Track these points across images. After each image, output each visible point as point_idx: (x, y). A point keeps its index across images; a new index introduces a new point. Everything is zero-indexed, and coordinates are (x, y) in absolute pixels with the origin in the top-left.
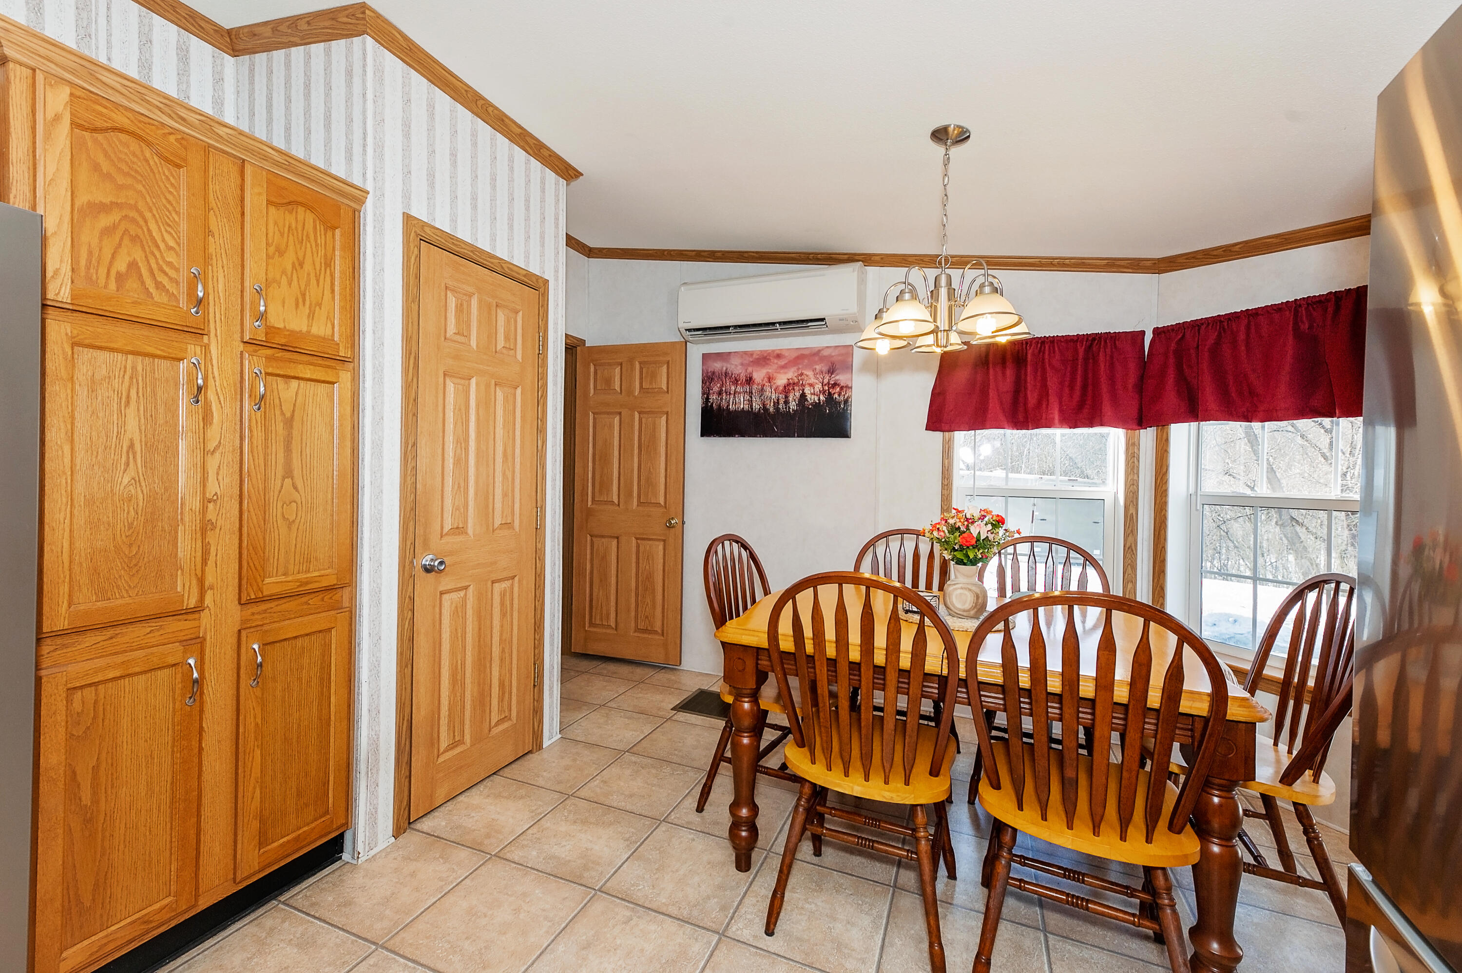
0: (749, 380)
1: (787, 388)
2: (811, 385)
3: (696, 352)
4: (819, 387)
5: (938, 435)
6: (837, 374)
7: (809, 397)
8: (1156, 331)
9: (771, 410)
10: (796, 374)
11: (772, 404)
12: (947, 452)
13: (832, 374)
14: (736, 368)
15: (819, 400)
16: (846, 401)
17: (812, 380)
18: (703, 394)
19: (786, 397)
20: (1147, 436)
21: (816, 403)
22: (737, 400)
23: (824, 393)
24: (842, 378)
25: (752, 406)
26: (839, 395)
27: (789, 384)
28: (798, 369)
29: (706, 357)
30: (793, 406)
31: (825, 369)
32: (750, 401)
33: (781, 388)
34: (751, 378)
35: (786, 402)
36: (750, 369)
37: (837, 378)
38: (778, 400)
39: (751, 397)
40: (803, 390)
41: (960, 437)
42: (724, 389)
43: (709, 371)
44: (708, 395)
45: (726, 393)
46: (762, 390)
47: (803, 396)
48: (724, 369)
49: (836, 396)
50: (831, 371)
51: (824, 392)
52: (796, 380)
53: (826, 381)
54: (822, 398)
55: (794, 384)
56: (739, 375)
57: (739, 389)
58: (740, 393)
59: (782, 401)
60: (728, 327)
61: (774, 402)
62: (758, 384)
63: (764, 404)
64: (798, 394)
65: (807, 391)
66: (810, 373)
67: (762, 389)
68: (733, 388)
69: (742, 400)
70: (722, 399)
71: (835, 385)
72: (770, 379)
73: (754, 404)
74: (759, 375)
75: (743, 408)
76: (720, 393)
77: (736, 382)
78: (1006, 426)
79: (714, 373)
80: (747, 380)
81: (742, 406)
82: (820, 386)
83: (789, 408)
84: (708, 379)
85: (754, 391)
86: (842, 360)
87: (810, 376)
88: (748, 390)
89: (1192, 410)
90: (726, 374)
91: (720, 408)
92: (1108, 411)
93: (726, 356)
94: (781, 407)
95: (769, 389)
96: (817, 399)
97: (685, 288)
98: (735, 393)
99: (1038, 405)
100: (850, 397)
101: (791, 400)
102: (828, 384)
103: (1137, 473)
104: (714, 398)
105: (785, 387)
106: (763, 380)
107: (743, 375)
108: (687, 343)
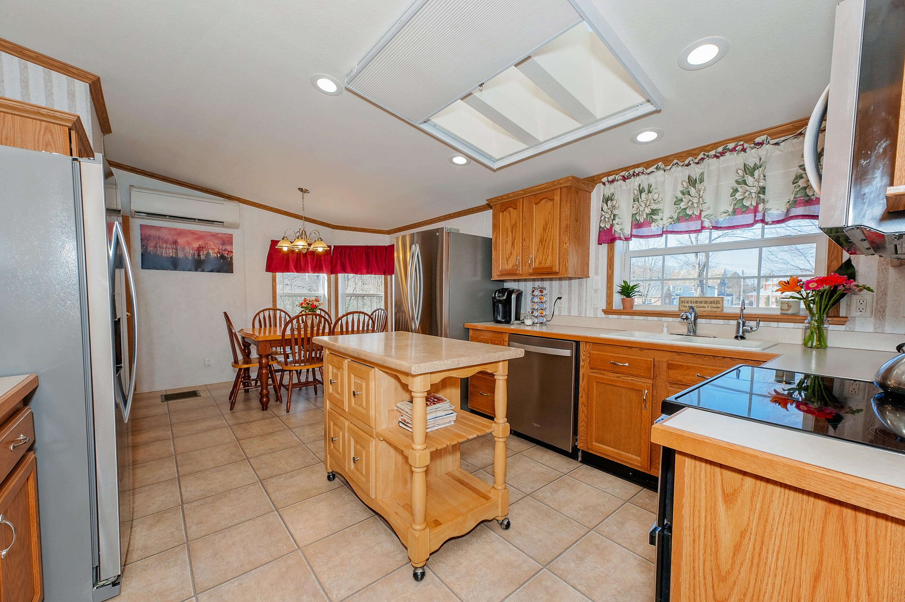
0: (175, 243)
2: (212, 249)
3: (135, 224)
4: (216, 250)
5: (271, 273)
6: (226, 246)
7: (211, 254)
8: (335, 247)
9: (190, 258)
10: (204, 243)
11: (190, 256)
12: (274, 280)
13: (223, 245)
14: (164, 234)
15: (217, 256)
16: (231, 258)
17: (213, 247)
18: (143, 246)
19: (199, 253)
20: (333, 277)
21: (215, 257)
22: (168, 252)
23: (219, 253)
24: (228, 248)
26: (227, 255)
27: (200, 247)
28: (205, 241)
29: (142, 226)
30: (203, 257)
31: (220, 242)
32: (177, 253)
33: (195, 249)
35: (199, 255)
36: (175, 237)
37: (226, 247)
38: (194, 254)
39: (177, 251)
40: (208, 251)
41: (279, 275)
42: (158, 245)
43: (147, 234)
44: (146, 247)
45: (160, 247)
46: (183, 249)
47: (208, 254)
48: (158, 235)
49: (226, 255)
52: (204, 246)
53: (220, 248)
54: (219, 255)
55: (203, 247)
56: (169, 239)
57: (168, 246)
58: (169, 248)
59: (196, 255)
60: (166, 216)
61: (192, 255)
62: (181, 245)
63: (185, 255)
64: (205, 252)
65: (210, 251)
66: (212, 244)
67: (184, 248)
68: (165, 245)
69: (171, 252)
70: (157, 250)
71: (225, 250)
72: (188, 243)
73: (179, 255)
74: (181, 241)
76: (155, 247)
77: (166, 242)
78: (294, 271)
79: (150, 236)
80: (173, 242)
81: (171, 255)
82: (217, 250)
83: (201, 258)
84: (144, 240)
85: (178, 248)
86: (228, 240)
87: (211, 244)
88: (175, 247)
89: (344, 271)
90: (159, 238)
91: (156, 255)
92: (324, 269)
93: (160, 228)
94: (196, 257)
95: (188, 248)
96: (216, 255)
97: (134, 189)
98: (166, 248)
99: (305, 266)
100: (232, 256)
101: (201, 254)
102: (222, 249)
103: (330, 288)
104: (150, 249)
105: (198, 248)
106: (184, 244)
107: (171, 240)
108: (130, 217)
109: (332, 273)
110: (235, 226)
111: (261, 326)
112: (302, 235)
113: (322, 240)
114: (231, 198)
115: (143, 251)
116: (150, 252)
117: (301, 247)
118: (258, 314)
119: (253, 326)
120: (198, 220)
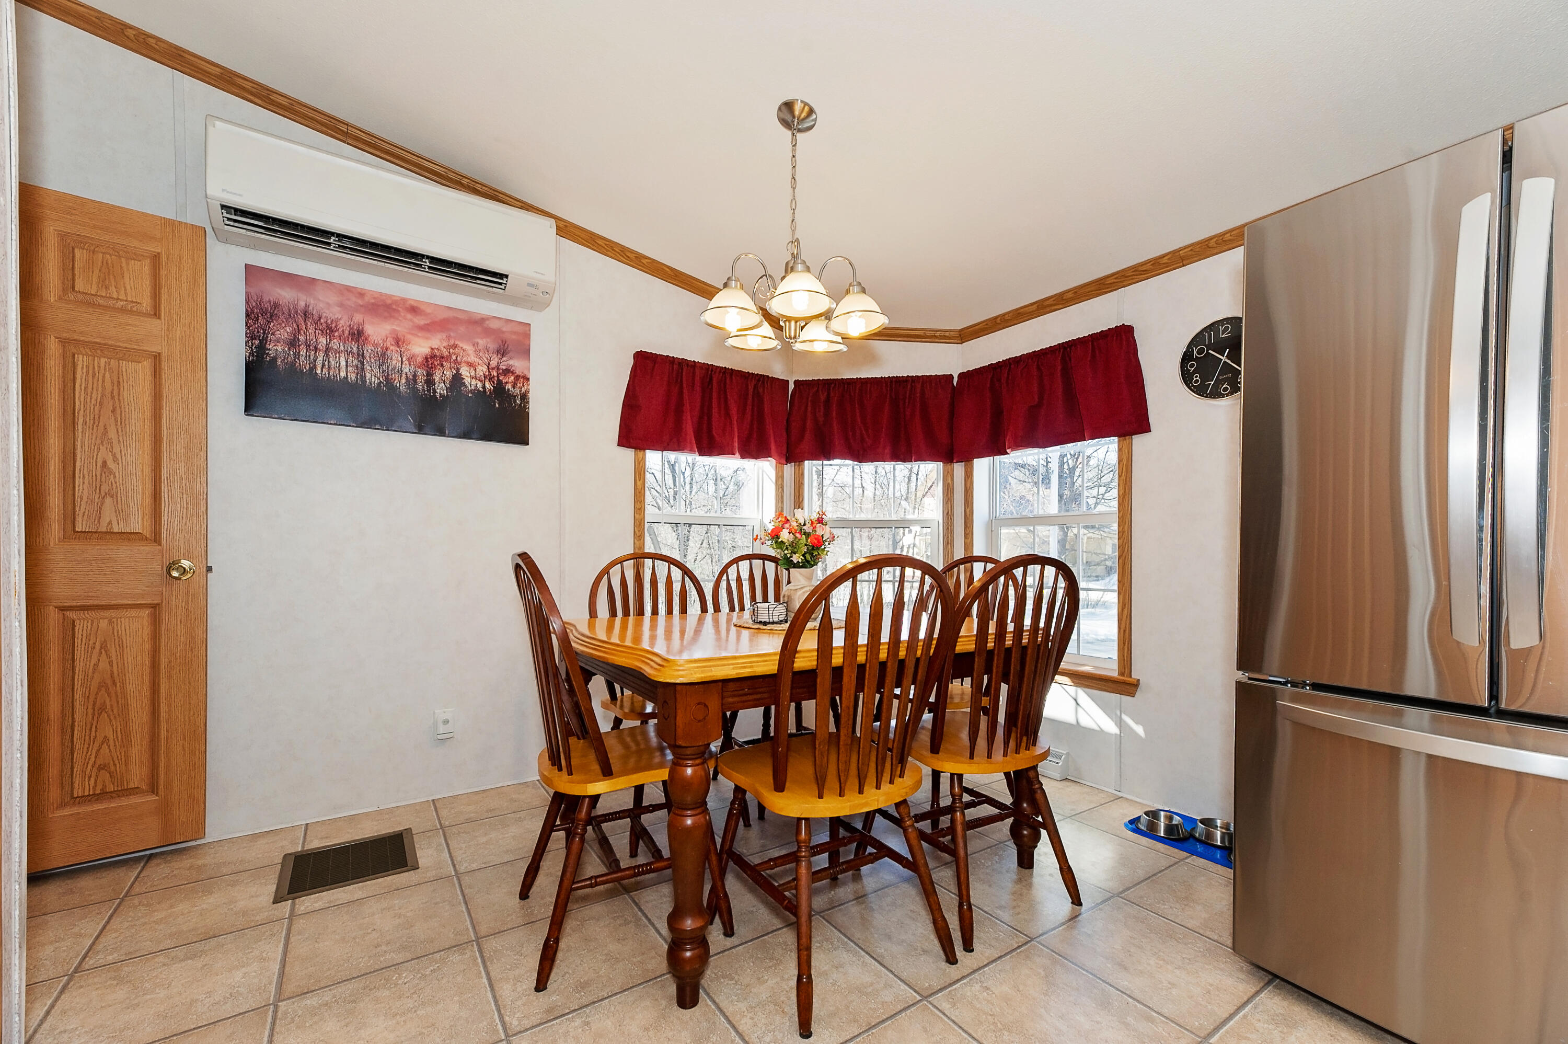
0: (358, 335)
1: (431, 362)
2: (470, 365)
3: (227, 259)
4: (482, 370)
5: (631, 453)
6: (511, 358)
7: (467, 381)
8: (796, 382)
9: (403, 388)
10: (445, 344)
11: (403, 381)
12: (640, 471)
13: (503, 356)
15: (484, 387)
16: (524, 397)
17: (472, 358)
18: (251, 337)
19: (429, 375)
20: (789, 469)
21: (479, 390)
22: (333, 363)
23: (491, 379)
24: (517, 364)
25: (362, 376)
26: (514, 386)
27: (433, 356)
28: (449, 338)
30: (441, 389)
31: (493, 346)
32: (361, 370)
33: (420, 359)
34: (361, 332)
35: (430, 382)
36: (358, 318)
37: (511, 362)
38: (415, 376)
39: (363, 363)
40: (458, 370)
41: (653, 457)
42: (302, 338)
43: (266, 299)
44: (262, 341)
45: (308, 346)
46: (383, 357)
47: (457, 379)
48: (301, 302)
49: (509, 386)
50: (502, 351)
51: (488, 378)
52: (446, 353)
53: (494, 363)
54: (488, 385)
55: (442, 357)
56: (337, 321)
57: (335, 344)
58: (338, 352)
59: (421, 379)
60: (327, 235)
61: (407, 378)
62: (376, 345)
63: (387, 378)
64: (449, 374)
65: (465, 371)
66: (469, 348)
67: (384, 355)
68: (323, 341)
69: (343, 363)
70: (297, 355)
71: (507, 372)
72: (398, 341)
73: (368, 375)
75: (346, 378)
76: (293, 343)
77: (330, 330)
79: (276, 305)
80: (352, 334)
81: (343, 374)
82: (485, 368)
83: (435, 391)
84: (258, 316)
85: (367, 355)
87: (468, 351)
88: (355, 350)
90: (306, 314)
91: (292, 368)
92: (769, 448)
94: (420, 386)
95: (396, 356)
96: (479, 385)
97: (219, 125)
98: (327, 349)
99: (723, 433)
100: (527, 392)
101: (437, 379)
102: (498, 368)
104: (276, 349)
105: (426, 358)
106: (384, 341)
107: (344, 323)
108: (211, 240)
109: (786, 459)
111: (613, 614)
115: (251, 354)
116: (274, 359)
118: (606, 571)
119: (593, 613)
120: (433, 259)
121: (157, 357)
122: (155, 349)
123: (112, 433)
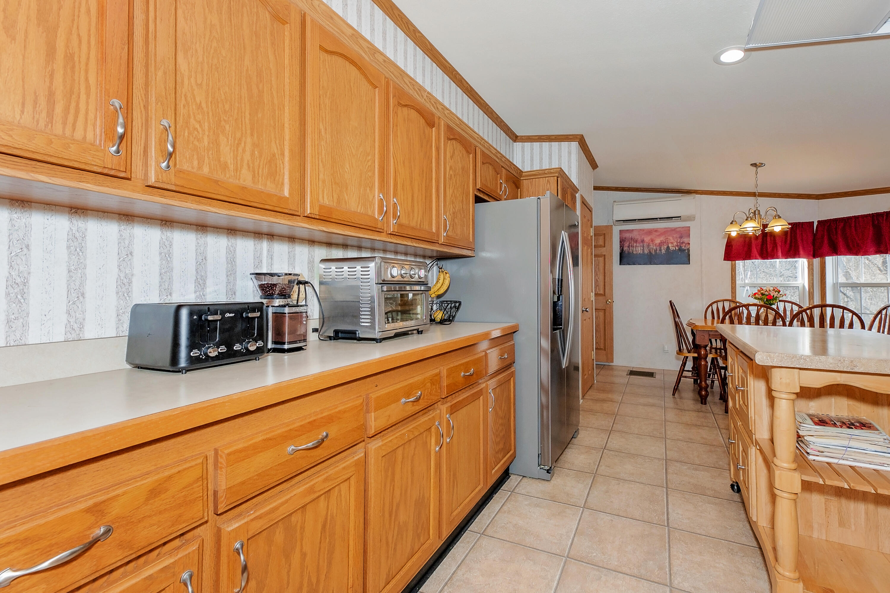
0: (643, 241)
2: (672, 243)
3: (616, 230)
4: (675, 244)
5: (729, 263)
6: (684, 238)
7: (671, 248)
8: (819, 222)
9: (653, 253)
10: (665, 239)
12: (733, 269)
14: (635, 235)
15: (676, 249)
16: (689, 249)
17: (672, 241)
18: (620, 247)
19: (660, 248)
20: (816, 261)
21: (674, 250)
22: (637, 249)
24: (686, 240)
25: (644, 252)
26: (685, 247)
27: (661, 243)
28: (665, 236)
29: (621, 231)
30: (663, 251)
31: (678, 236)
32: (643, 250)
33: (658, 244)
34: (643, 240)
35: (660, 250)
36: (643, 236)
37: (684, 240)
38: (657, 249)
39: (644, 248)
40: (668, 245)
41: (740, 264)
42: (631, 245)
43: (623, 237)
44: (623, 248)
45: (632, 247)
47: (668, 247)
48: (631, 236)
49: (683, 247)
50: (681, 237)
51: (678, 246)
52: (664, 241)
53: (678, 241)
56: (637, 239)
57: (638, 244)
58: (638, 246)
59: (658, 249)
60: (636, 220)
61: (654, 250)
62: (647, 243)
63: (650, 251)
64: (665, 247)
65: (670, 245)
66: (671, 238)
67: (649, 245)
68: (635, 244)
69: (639, 249)
70: (630, 249)
71: (683, 243)
72: (652, 240)
74: (647, 239)
75: (640, 253)
76: (629, 247)
77: (636, 241)
78: (759, 257)
79: (625, 238)
80: (641, 241)
84: (622, 241)
85: (645, 246)
86: (686, 232)
87: (671, 239)
88: (642, 245)
89: (835, 251)
90: (631, 239)
91: (629, 253)
92: (801, 252)
93: (631, 231)
94: (658, 252)
95: (652, 244)
96: (674, 248)
97: (616, 204)
98: (636, 246)
99: (773, 250)
100: (689, 247)
101: (662, 249)
102: (680, 242)
103: (813, 276)
104: (625, 248)
105: (659, 244)
106: (649, 241)
107: (639, 239)
108: (613, 226)
109: (814, 256)
110: (691, 218)
111: (713, 318)
112: (755, 215)
113: (780, 217)
114: (689, 192)
115: (621, 251)
116: (625, 251)
117: (752, 229)
118: (711, 305)
120: (660, 218)
121: (605, 255)
122: (604, 254)
123: (598, 273)
